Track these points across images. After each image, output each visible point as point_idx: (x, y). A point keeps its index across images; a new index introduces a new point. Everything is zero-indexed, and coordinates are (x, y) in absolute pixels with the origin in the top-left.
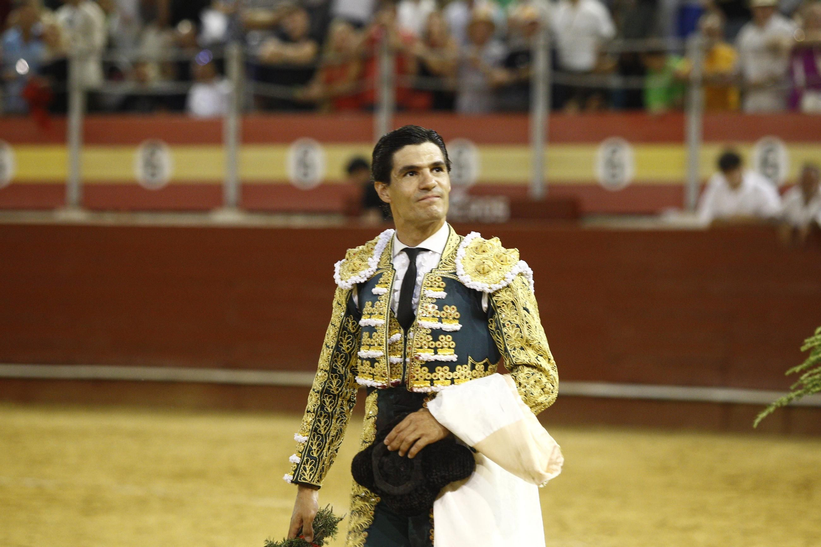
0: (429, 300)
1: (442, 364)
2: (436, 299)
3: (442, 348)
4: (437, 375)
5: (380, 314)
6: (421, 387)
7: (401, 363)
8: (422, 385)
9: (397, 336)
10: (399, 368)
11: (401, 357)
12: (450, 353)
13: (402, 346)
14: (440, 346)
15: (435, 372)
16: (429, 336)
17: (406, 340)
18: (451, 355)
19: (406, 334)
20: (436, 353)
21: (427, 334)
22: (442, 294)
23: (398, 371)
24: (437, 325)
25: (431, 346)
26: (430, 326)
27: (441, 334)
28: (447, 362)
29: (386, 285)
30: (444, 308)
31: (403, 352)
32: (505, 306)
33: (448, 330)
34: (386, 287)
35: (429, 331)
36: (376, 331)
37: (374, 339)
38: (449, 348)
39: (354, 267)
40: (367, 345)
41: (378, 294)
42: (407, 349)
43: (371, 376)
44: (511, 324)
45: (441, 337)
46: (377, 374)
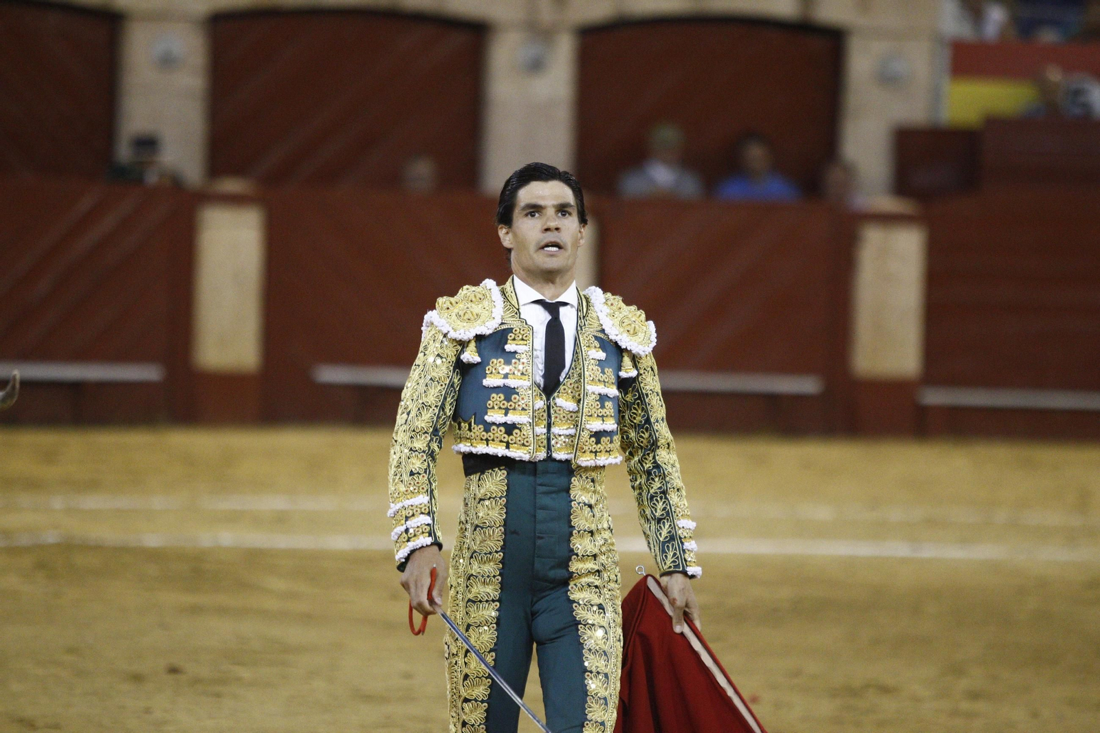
2: (598, 360)
4: (601, 447)
5: (522, 374)
8: (589, 459)
9: (539, 403)
10: (544, 440)
11: (545, 428)
12: (613, 422)
13: (546, 415)
14: (606, 415)
15: (600, 443)
16: (595, 403)
17: (549, 408)
18: (613, 424)
19: (548, 399)
20: (603, 422)
22: (602, 355)
23: (542, 443)
24: (602, 390)
25: (599, 414)
26: (599, 391)
28: (610, 432)
29: (525, 342)
30: (605, 371)
31: (545, 422)
32: (647, 373)
34: (526, 345)
36: (517, 394)
37: (515, 403)
38: (611, 416)
39: (471, 315)
40: (500, 408)
41: (515, 352)
42: (553, 419)
43: (505, 444)
44: (653, 392)
45: (607, 403)
46: (515, 443)
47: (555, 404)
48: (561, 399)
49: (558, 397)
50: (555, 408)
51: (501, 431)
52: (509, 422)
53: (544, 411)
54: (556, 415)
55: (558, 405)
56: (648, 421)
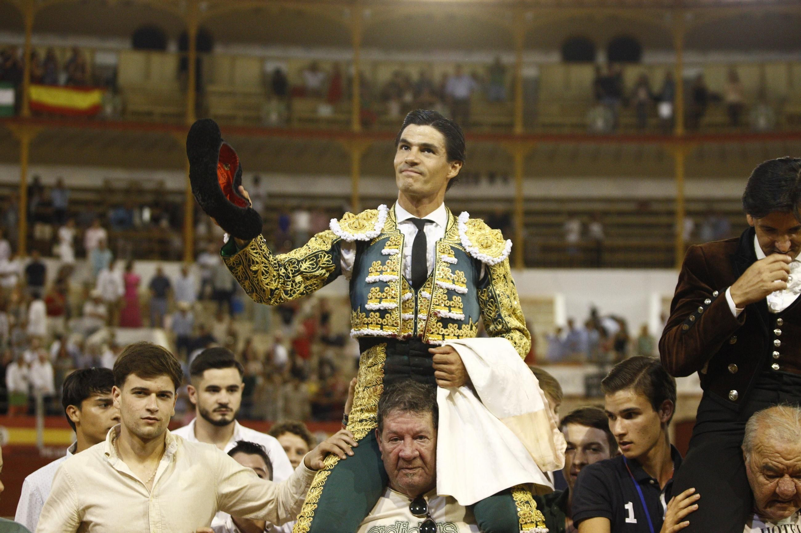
0: (444, 264)
1: (453, 321)
2: (450, 263)
3: (454, 307)
4: (448, 331)
5: (393, 271)
6: (435, 340)
7: (412, 319)
8: (436, 339)
9: (409, 295)
10: (411, 324)
11: (413, 314)
12: (460, 312)
13: (414, 304)
14: (453, 306)
15: (448, 328)
16: (445, 295)
17: (416, 299)
18: (461, 314)
19: (416, 293)
20: (450, 311)
21: (444, 294)
22: (454, 260)
23: (410, 325)
24: (451, 286)
25: (446, 305)
26: (447, 286)
27: (454, 295)
28: (457, 320)
29: (397, 247)
30: (456, 272)
31: (413, 310)
32: (499, 279)
33: (460, 292)
34: (397, 249)
35: (446, 291)
36: (389, 286)
37: (387, 293)
38: (459, 308)
39: (358, 225)
40: (376, 298)
41: (389, 255)
42: (419, 307)
43: (380, 326)
44: (504, 294)
45: (454, 297)
46: (387, 325)
47: (421, 296)
48: (425, 292)
49: (424, 290)
50: (421, 299)
51: (376, 316)
52: (382, 308)
53: (413, 302)
54: (422, 304)
55: (423, 296)
56: (500, 315)
